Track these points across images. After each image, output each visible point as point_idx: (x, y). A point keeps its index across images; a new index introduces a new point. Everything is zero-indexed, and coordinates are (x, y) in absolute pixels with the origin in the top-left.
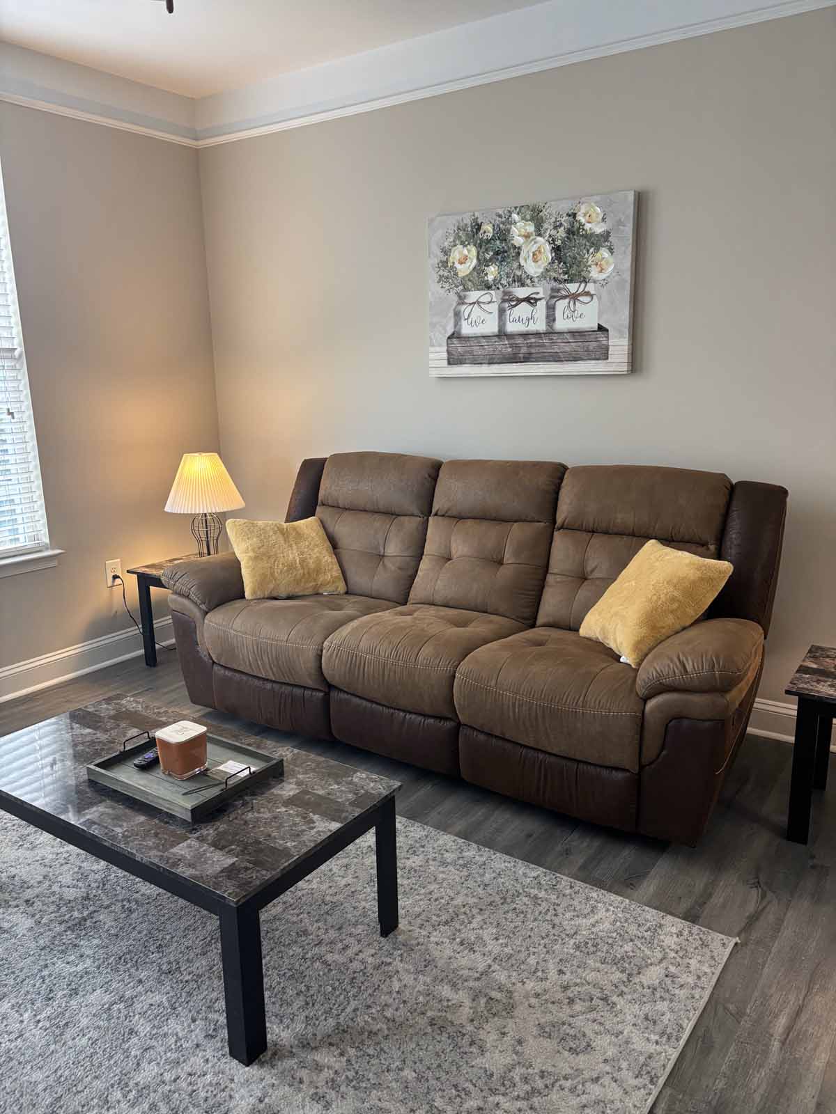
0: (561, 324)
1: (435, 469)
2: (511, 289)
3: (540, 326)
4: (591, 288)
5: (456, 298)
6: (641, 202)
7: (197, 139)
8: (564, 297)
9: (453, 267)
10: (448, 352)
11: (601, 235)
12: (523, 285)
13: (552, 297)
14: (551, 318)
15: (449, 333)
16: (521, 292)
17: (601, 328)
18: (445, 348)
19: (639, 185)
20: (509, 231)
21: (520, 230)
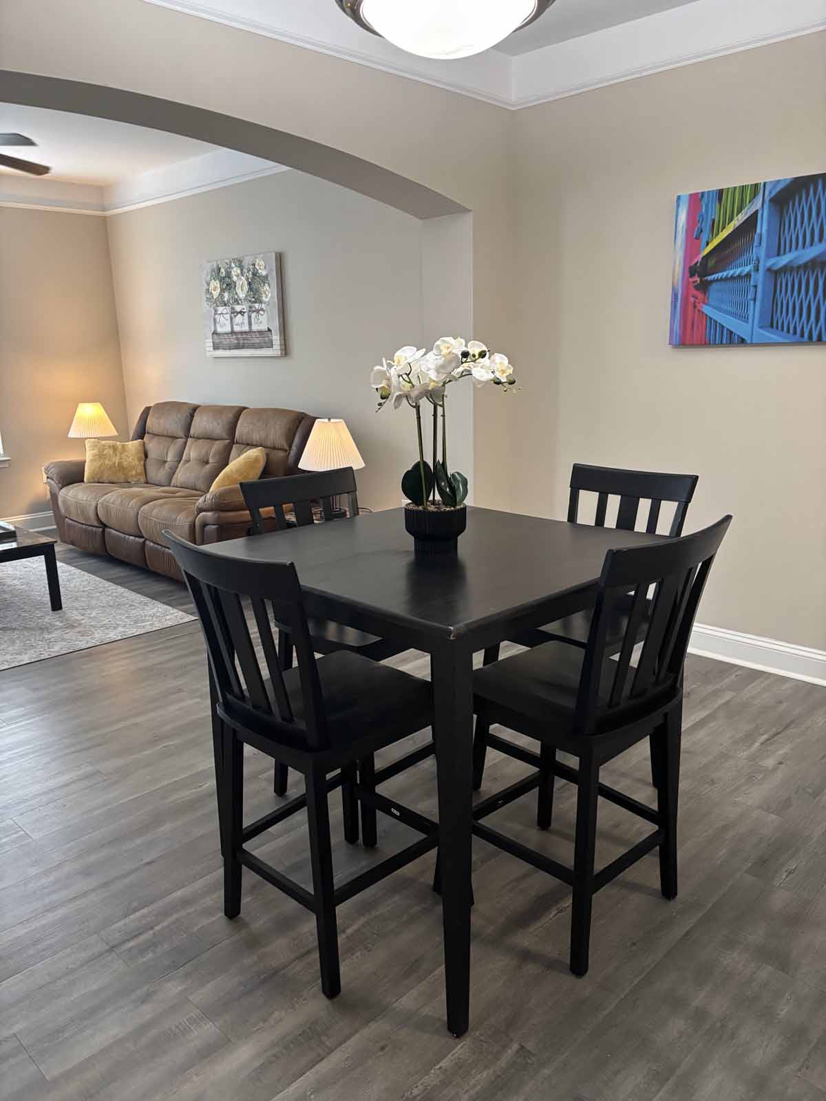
0: (255, 328)
1: (195, 409)
2: (234, 306)
3: (246, 328)
4: (263, 306)
5: (213, 311)
6: (280, 258)
7: (104, 211)
8: (254, 311)
9: (211, 293)
10: (213, 342)
11: (265, 277)
12: (238, 304)
13: (250, 311)
14: (250, 324)
15: (213, 331)
16: (238, 308)
17: (269, 330)
18: (211, 340)
19: (278, 250)
20: (231, 272)
21: (235, 271)
